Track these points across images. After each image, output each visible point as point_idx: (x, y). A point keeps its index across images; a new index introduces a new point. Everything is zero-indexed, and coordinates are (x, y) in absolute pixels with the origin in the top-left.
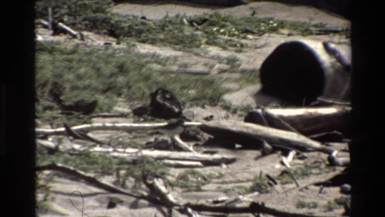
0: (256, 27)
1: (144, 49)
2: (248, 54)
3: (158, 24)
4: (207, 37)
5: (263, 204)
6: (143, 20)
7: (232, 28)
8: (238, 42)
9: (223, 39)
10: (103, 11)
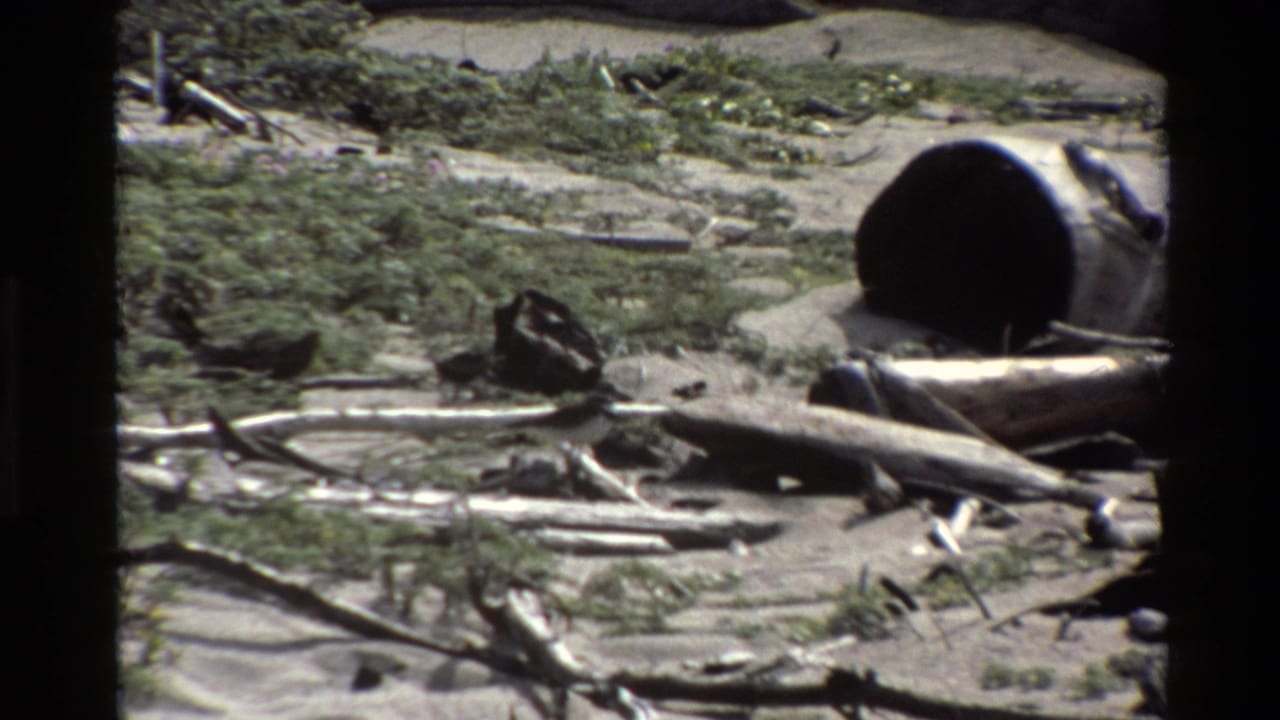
0: (841, 95)
1: (471, 167)
2: (816, 184)
3: (515, 83)
4: (679, 130)
5: (871, 675)
6: (467, 73)
7: (762, 99)
8: (783, 145)
9: (733, 136)
10: (333, 44)
